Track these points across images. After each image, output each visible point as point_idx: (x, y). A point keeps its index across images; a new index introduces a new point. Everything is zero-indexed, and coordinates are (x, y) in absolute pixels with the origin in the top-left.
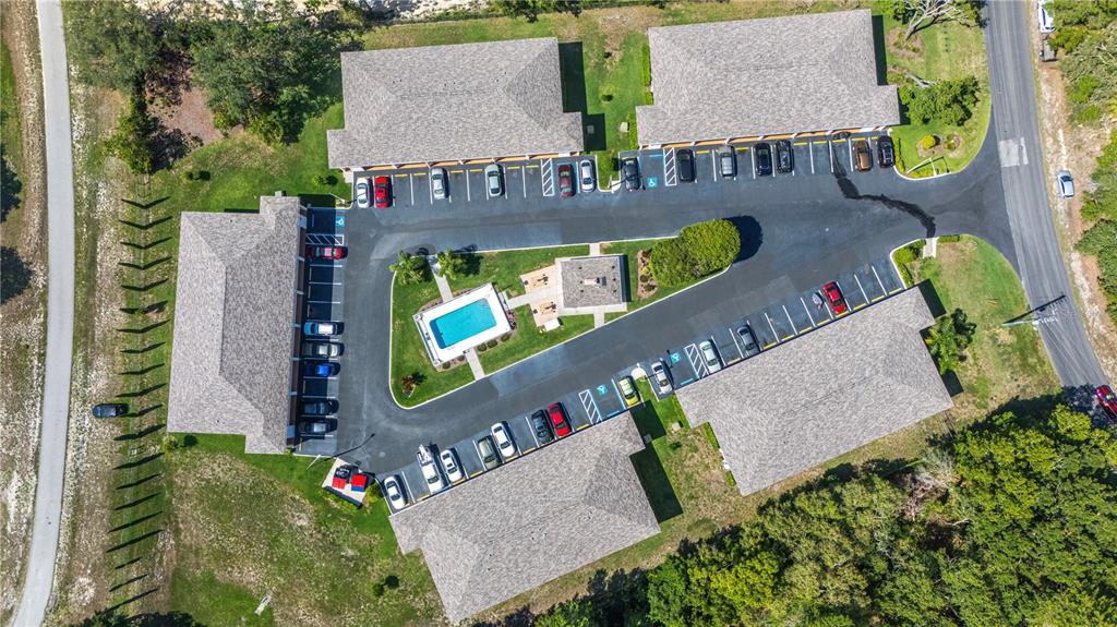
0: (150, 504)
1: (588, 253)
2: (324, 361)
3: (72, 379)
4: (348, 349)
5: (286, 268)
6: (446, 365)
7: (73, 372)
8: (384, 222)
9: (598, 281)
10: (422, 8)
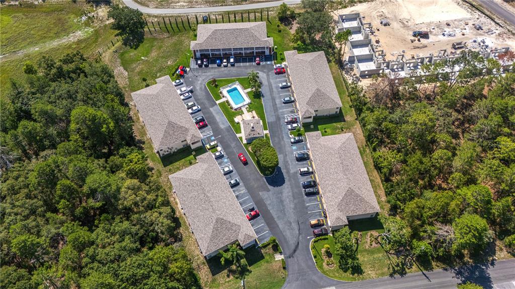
0: (178, 30)
1: (264, 130)
2: (222, 62)
3: (215, 12)
4: (226, 68)
5: (250, 45)
6: (221, 93)
7: (217, 12)
8: (270, 73)
9: (253, 128)
10: (347, 77)
